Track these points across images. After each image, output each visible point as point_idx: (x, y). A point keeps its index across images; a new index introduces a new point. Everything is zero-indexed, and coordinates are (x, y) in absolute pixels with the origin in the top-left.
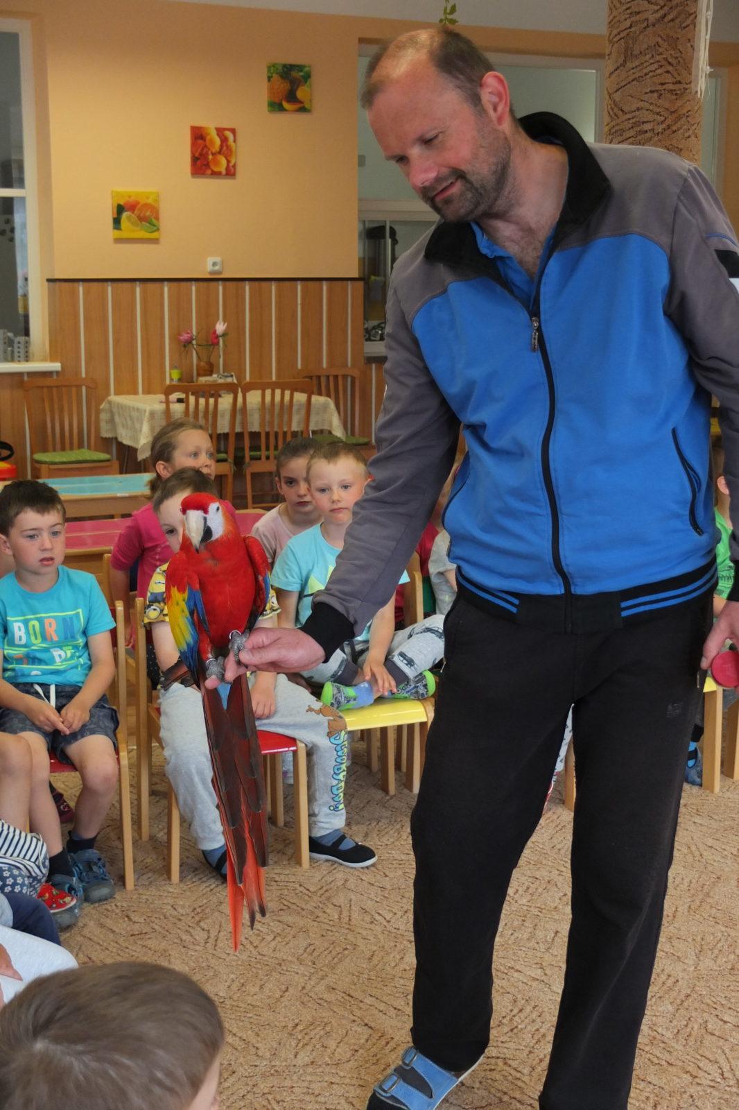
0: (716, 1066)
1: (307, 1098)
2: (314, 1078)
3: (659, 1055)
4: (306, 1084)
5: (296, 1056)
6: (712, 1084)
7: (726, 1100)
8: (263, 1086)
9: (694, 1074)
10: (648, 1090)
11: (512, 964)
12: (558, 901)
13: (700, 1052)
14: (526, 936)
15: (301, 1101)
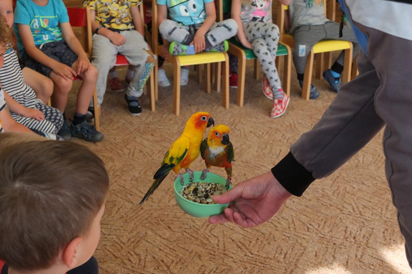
0: (351, 206)
1: (175, 219)
2: (177, 211)
3: (327, 202)
4: (174, 213)
5: (169, 202)
6: (349, 213)
7: (355, 220)
8: (155, 214)
9: (342, 209)
10: (322, 216)
11: (262, 163)
12: (281, 137)
13: (344, 200)
14: (267, 152)
15: (172, 220)
